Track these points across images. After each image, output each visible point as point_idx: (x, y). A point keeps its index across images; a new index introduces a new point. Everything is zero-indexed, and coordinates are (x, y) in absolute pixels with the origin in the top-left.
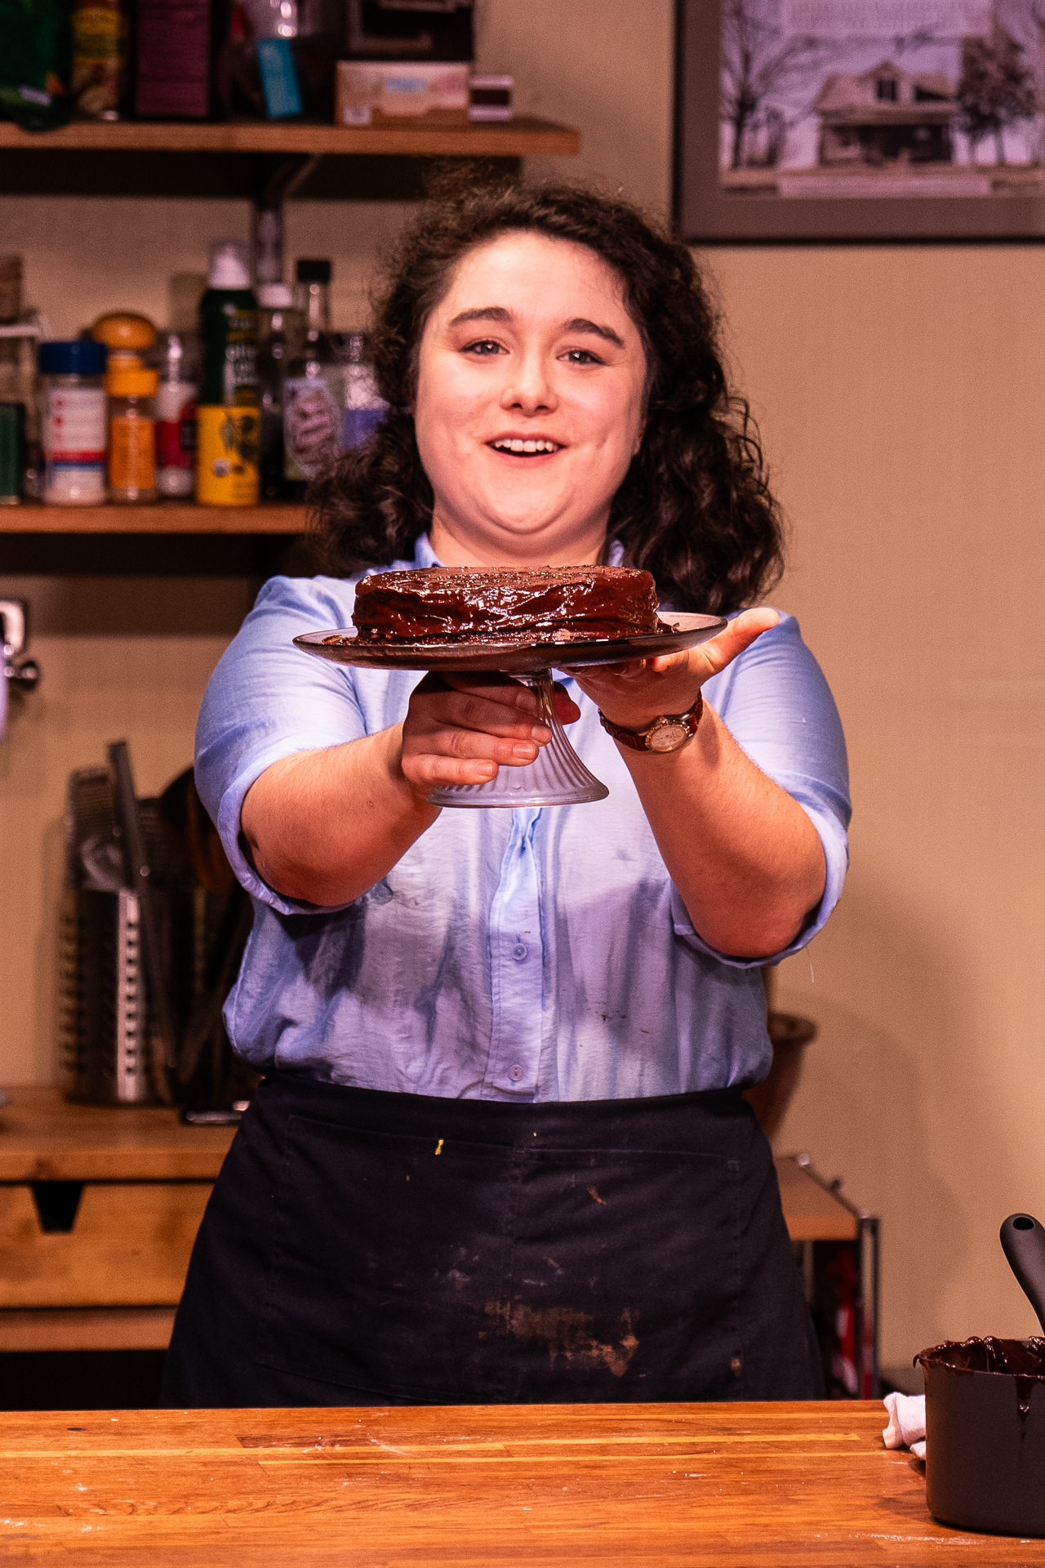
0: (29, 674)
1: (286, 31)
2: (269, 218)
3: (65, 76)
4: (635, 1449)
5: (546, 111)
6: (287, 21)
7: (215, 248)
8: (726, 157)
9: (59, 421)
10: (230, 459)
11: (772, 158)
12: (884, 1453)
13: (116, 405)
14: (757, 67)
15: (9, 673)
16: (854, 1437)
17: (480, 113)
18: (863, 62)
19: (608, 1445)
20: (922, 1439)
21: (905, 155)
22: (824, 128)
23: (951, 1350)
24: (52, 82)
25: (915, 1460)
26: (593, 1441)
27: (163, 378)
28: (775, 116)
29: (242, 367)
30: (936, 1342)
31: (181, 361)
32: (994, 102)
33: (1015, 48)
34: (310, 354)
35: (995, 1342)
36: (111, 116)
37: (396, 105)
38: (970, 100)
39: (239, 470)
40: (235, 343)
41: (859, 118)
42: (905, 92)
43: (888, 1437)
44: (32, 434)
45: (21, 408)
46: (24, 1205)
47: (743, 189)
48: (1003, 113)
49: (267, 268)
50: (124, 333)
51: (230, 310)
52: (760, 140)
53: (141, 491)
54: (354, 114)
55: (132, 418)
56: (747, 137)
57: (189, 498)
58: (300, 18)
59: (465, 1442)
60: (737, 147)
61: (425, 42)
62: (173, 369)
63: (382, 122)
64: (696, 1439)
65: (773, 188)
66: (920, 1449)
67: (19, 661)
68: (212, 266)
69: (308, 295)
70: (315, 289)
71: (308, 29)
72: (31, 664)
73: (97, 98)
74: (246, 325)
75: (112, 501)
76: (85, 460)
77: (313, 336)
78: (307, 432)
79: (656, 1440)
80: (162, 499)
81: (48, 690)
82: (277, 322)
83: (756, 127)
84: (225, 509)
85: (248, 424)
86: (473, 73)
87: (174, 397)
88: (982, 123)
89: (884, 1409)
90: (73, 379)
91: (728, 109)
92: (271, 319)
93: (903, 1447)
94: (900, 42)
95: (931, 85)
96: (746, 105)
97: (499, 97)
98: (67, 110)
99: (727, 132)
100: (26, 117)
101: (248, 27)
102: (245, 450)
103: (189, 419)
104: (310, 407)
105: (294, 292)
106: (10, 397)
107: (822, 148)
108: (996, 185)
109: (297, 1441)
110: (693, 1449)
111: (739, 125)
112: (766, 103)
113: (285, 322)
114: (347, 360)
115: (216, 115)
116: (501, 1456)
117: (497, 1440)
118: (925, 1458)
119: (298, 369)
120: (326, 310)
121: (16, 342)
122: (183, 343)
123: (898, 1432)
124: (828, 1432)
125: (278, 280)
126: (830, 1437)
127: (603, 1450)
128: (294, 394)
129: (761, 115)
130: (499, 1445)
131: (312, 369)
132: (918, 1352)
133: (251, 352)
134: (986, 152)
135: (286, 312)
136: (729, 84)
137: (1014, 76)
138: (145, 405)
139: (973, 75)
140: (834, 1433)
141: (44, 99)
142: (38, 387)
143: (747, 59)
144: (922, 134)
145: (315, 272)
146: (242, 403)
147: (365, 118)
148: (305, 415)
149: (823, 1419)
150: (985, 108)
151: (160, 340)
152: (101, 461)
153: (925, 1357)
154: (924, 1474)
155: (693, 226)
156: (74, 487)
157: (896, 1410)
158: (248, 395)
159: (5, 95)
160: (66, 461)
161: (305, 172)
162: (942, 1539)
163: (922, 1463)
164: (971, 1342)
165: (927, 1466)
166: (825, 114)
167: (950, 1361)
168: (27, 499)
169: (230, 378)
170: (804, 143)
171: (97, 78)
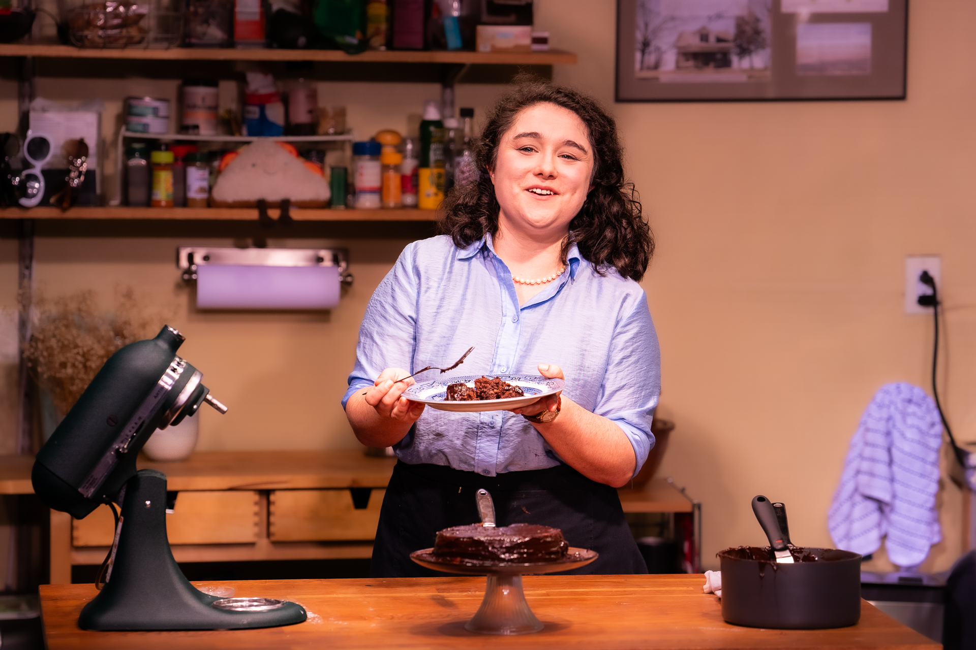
0: (349, 279)
1: (456, 14)
2: (448, 91)
3: (364, 32)
5: (563, 47)
6: (456, 10)
7: (426, 103)
8: (637, 65)
9: (361, 175)
10: (432, 190)
11: (656, 66)
12: (704, 595)
13: (385, 168)
14: (651, 28)
15: (340, 279)
16: (691, 588)
17: (537, 47)
18: (694, 27)
19: (589, 591)
20: (720, 589)
21: (712, 65)
22: (679, 54)
23: (731, 551)
24: (358, 34)
25: (716, 598)
27: (405, 157)
28: (658, 49)
29: (438, 153)
30: (726, 548)
31: (412, 150)
32: (749, 42)
33: (757, 20)
34: (465, 147)
35: (750, 548)
36: (383, 48)
37: (502, 43)
38: (738, 42)
39: (436, 194)
40: (434, 142)
41: (693, 49)
42: (712, 39)
43: (705, 589)
44: (350, 180)
45: (346, 170)
46: (347, 498)
47: (644, 79)
48: (752, 47)
49: (448, 111)
50: (388, 139)
51: (432, 129)
52: (651, 59)
53: (395, 204)
54: (483, 46)
55: (392, 174)
56: (646, 57)
57: (416, 206)
58: (461, 8)
59: (529, 590)
60: (642, 62)
61: (513, 18)
62: (409, 153)
63: (496, 50)
64: (626, 589)
65: (657, 79)
66: (719, 593)
67: (345, 274)
68: (425, 111)
69: (464, 123)
70: (467, 120)
71: (465, 14)
72: (350, 275)
73: (378, 41)
74: (439, 135)
75: (383, 208)
76: (372, 191)
77: (466, 139)
79: (609, 589)
80: (404, 207)
81: (357, 286)
82: (452, 134)
83: (650, 53)
84: (430, 211)
85: (439, 176)
86: (533, 31)
87: (409, 165)
88: (744, 51)
89: (705, 577)
90: (367, 157)
91: (639, 46)
92: (449, 133)
93: (712, 593)
94: (710, 18)
95: (722, 36)
96: (646, 44)
97: (543, 41)
98: (364, 46)
99: (638, 56)
100: (348, 49)
101: (439, 11)
102: (438, 186)
103: (415, 175)
104: (465, 169)
105: (459, 121)
106: (341, 165)
107: (677, 62)
108: (750, 77)
109: (461, 590)
110: (625, 593)
111: (643, 52)
112: (654, 44)
113: (455, 134)
115: (427, 48)
116: (545, 596)
118: (721, 597)
119: (460, 153)
120: (472, 129)
121: (343, 142)
122: (413, 142)
123: (710, 587)
124: (681, 587)
125: (452, 116)
126: (681, 588)
128: (459, 163)
129: (652, 48)
130: (544, 592)
131: (466, 153)
132: (718, 552)
133: (441, 146)
134: (746, 63)
135: (456, 130)
136: (639, 36)
137: (757, 32)
138: (397, 168)
139: (740, 32)
140: (683, 587)
141: (354, 41)
142: (353, 160)
143: (646, 25)
144: (719, 56)
145: (467, 113)
146: (437, 167)
147: (488, 49)
148: (463, 172)
149: (679, 581)
150: (745, 45)
151: (403, 142)
153: (721, 554)
154: (720, 604)
155: (624, 94)
156: (368, 202)
157: (709, 578)
158: (440, 164)
159: (339, 39)
160: (364, 191)
161: (463, 71)
162: (728, 629)
163: (720, 599)
164: (740, 548)
165: (722, 599)
166: (679, 48)
167: (731, 556)
168: (348, 207)
169: (433, 156)
170: (670, 60)
171: (377, 33)
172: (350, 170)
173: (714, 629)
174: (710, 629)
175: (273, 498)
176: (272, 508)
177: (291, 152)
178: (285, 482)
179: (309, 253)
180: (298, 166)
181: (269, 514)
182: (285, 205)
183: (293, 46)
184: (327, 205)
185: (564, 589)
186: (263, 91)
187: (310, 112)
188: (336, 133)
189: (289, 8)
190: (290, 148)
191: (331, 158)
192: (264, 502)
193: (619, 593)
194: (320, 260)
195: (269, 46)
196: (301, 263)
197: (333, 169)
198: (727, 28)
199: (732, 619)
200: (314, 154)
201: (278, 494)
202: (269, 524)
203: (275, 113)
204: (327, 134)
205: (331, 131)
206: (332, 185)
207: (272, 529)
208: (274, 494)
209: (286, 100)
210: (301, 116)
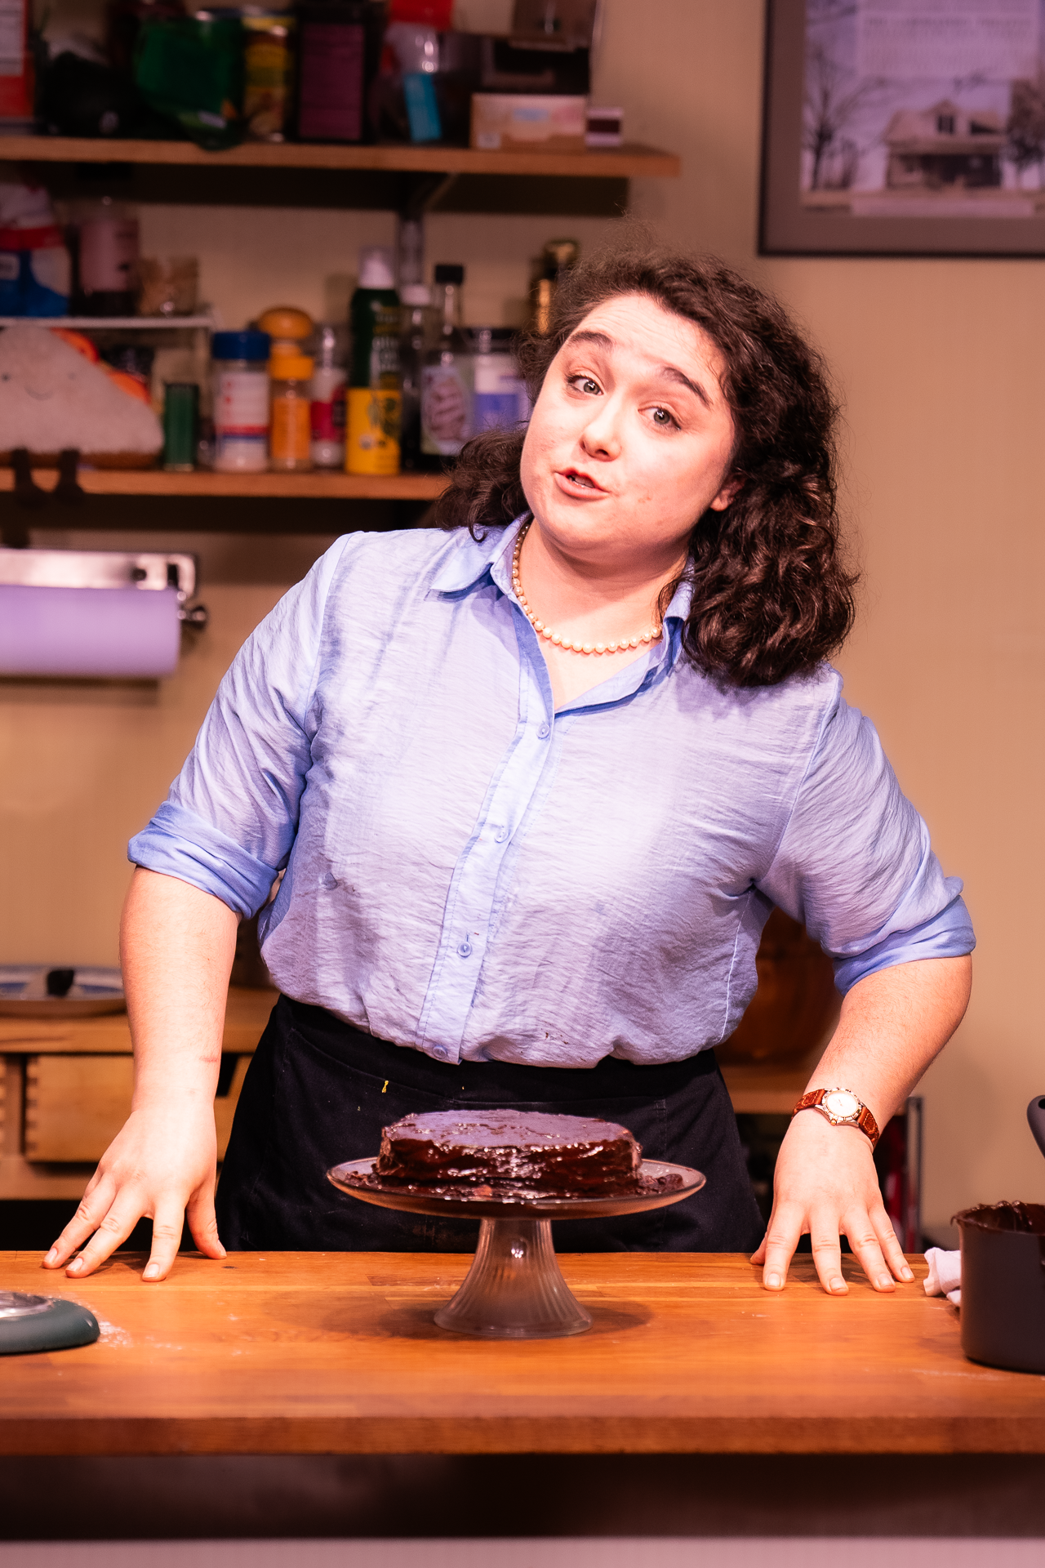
0: (199, 617)
1: (429, 67)
2: (411, 228)
3: (238, 102)
4: (709, 1292)
5: (651, 139)
6: (429, 59)
7: (365, 253)
8: (806, 180)
9: (228, 400)
10: (374, 434)
11: (846, 182)
12: (925, 1300)
13: (277, 387)
14: (835, 101)
15: (181, 615)
17: (596, 139)
18: (924, 100)
19: (686, 1288)
20: (957, 1288)
21: (960, 181)
22: (892, 156)
23: (983, 1212)
24: (227, 108)
25: (951, 1305)
26: (673, 1284)
27: (319, 364)
28: (849, 146)
29: (386, 356)
30: (972, 1204)
31: (334, 350)
32: (1039, 136)
34: (445, 345)
35: (1021, 1206)
36: (278, 138)
37: (524, 132)
38: (1017, 133)
39: (382, 444)
40: (380, 335)
41: (923, 148)
42: (962, 126)
43: (928, 1287)
44: (204, 410)
45: (196, 389)
47: (820, 209)
49: (409, 271)
50: (285, 326)
51: (376, 306)
52: (834, 166)
53: (298, 461)
54: (485, 138)
55: (290, 398)
56: (825, 163)
57: (339, 468)
58: (441, 56)
60: (816, 173)
61: (548, 78)
62: (327, 357)
63: (511, 146)
65: (845, 208)
66: (956, 1297)
67: (190, 606)
68: (362, 268)
69: (444, 294)
70: (450, 290)
71: (448, 66)
72: (200, 608)
73: (267, 123)
74: (390, 319)
75: (271, 470)
76: (250, 434)
77: (447, 330)
78: (441, 413)
80: (316, 468)
81: (215, 631)
82: (417, 318)
83: (832, 155)
84: (371, 477)
85: (390, 405)
86: (589, 105)
87: (327, 381)
88: (1028, 153)
89: (925, 1262)
90: (241, 364)
91: (810, 139)
92: (411, 316)
93: (941, 1295)
94: (958, 83)
95: (984, 121)
96: (824, 136)
97: (611, 126)
98: (239, 132)
99: (808, 159)
100: (204, 138)
101: (396, 63)
102: (388, 428)
103: (340, 401)
104: (444, 392)
105: (432, 291)
106: (186, 379)
107: (889, 174)
108: (1039, 207)
109: (421, 1279)
111: (818, 153)
112: (842, 135)
113: (424, 318)
114: (476, 351)
115: (367, 138)
116: (596, 1296)
117: (591, 1283)
118: (959, 1305)
119: (434, 358)
120: (459, 308)
121: (192, 332)
122: (336, 335)
123: (937, 1282)
125: (419, 281)
127: (681, 1292)
128: (430, 379)
129: (836, 144)
131: (447, 358)
132: (955, 1213)
133: (394, 343)
134: (1031, 179)
135: (425, 309)
136: (810, 118)
138: (302, 387)
139: (1022, 112)
141: (219, 122)
142: (210, 370)
143: (826, 97)
144: (976, 163)
145: (450, 275)
146: (386, 386)
147: (496, 143)
148: (439, 398)
150: (1030, 141)
151: (317, 332)
152: (265, 435)
153: (961, 1218)
154: (958, 1319)
155: (774, 241)
156: (241, 457)
157: (935, 1263)
158: (391, 380)
159: (186, 118)
160: (234, 434)
161: (443, 189)
162: (974, 1376)
163: (957, 1309)
164: (1002, 1205)
165: (961, 1311)
166: (892, 144)
167: (983, 1222)
168: (201, 467)
169: (376, 365)
170: (873, 170)
171: (266, 105)
172: (204, 390)
173: (945, 1374)
174: (936, 1373)
175: (33, 1070)
176: (32, 1092)
177: (82, 351)
178: (60, 1039)
179: (118, 560)
180: (97, 379)
181: (25, 1103)
182: (68, 461)
183: (90, 130)
184: (156, 462)
185: (633, 1281)
186: (27, 223)
187: (124, 267)
188: (177, 313)
189: (84, 52)
190: (81, 342)
191: (166, 365)
192: (16, 1079)
193: (747, 1292)
194: (139, 574)
195: (41, 130)
196: (100, 582)
197: (168, 387)
198: (993, 104)
199: (981, 1355)
200: (130, 354)
201: (45, 1062)
202: (24, 1125)
203: (52, 270)
204: (158, 314)
205: (167, 307)
206: (166, 422)
207: (32, 1135)
208: (36, 1062)
209: (74, 242)
210: (105, 275)
